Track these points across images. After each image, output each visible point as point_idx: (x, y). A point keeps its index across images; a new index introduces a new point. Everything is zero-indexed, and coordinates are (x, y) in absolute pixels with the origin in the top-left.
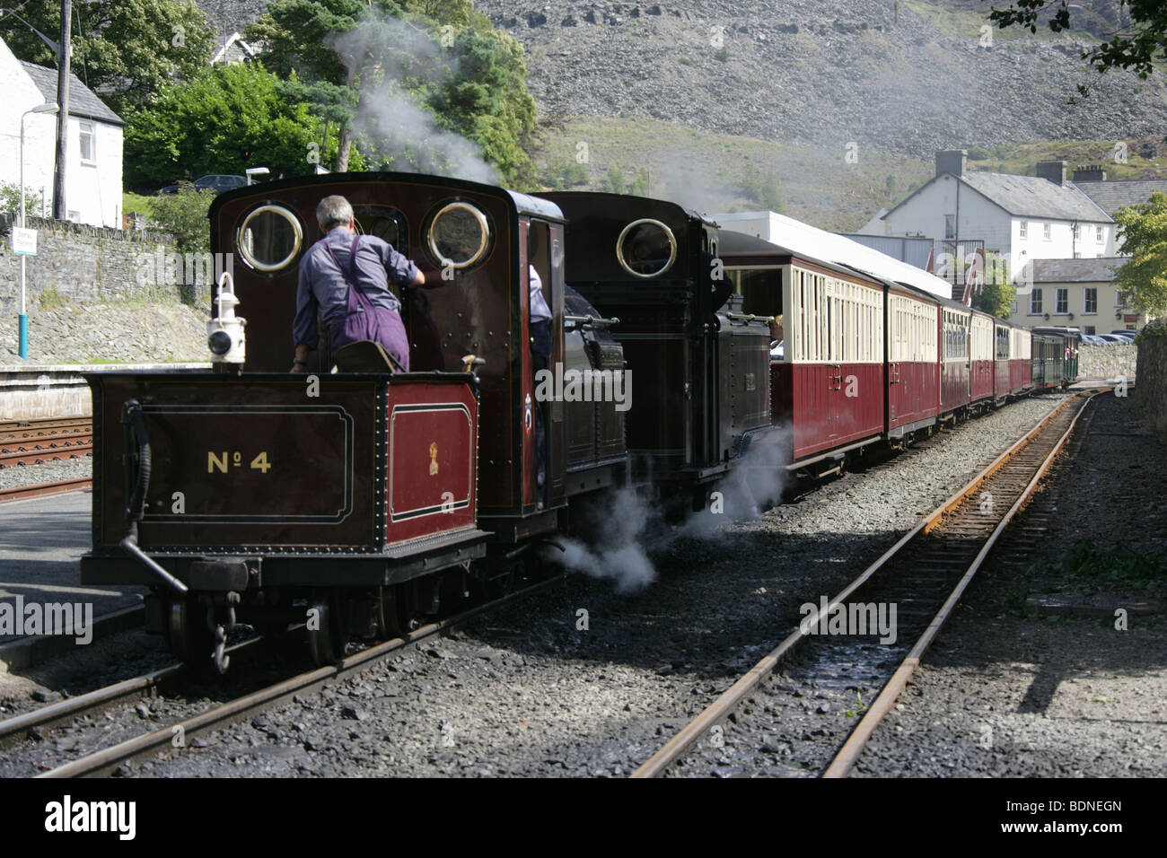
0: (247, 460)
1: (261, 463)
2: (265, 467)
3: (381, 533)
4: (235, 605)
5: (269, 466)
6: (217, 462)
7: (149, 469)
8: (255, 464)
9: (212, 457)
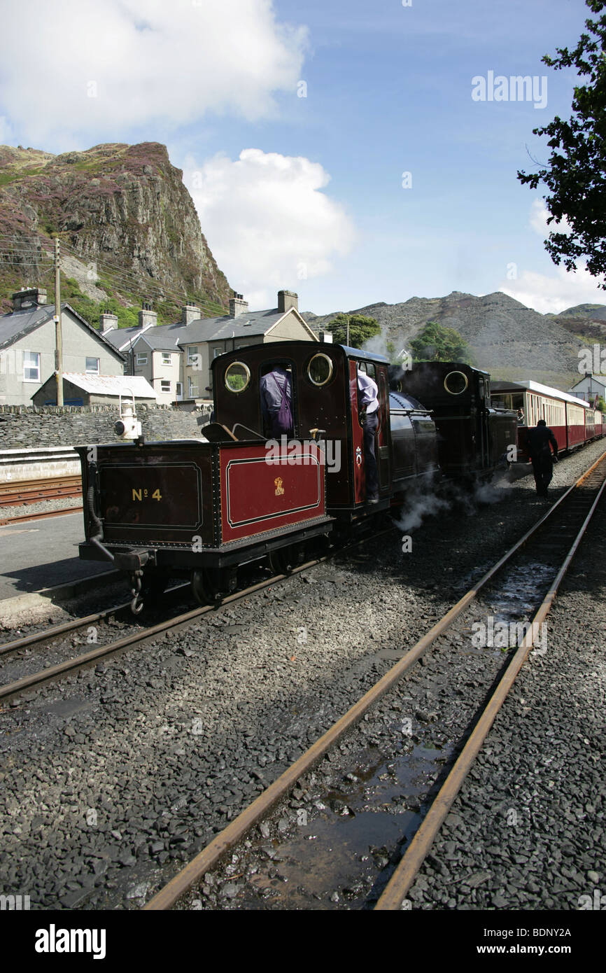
0: (150, 494)
1: (157, 495)
2: (159, 497)
3: (218, 536)
4: (140, 576)
5: (161, 497)
6: (137, 495)
7: (92, 500)
8: (154, 496)
9: (134, 492)
